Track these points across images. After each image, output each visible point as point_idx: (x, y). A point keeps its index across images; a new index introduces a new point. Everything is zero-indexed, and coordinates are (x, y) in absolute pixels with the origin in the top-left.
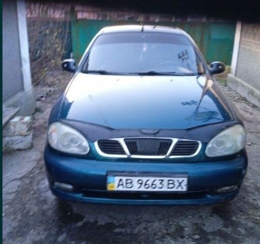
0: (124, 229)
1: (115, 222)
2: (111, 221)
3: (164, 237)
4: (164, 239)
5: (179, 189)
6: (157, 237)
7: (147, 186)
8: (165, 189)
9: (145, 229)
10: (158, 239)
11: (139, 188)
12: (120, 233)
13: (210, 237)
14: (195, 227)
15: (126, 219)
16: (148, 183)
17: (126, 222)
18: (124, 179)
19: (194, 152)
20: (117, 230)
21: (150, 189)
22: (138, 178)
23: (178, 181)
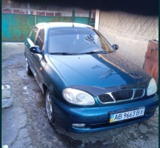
0: (107, 142)
1: (99, 139)
2: (98, 140)
3: (128, 141)
4: (129, 142)
5: (141, 115)
6: (125, 142)
7: (128, 116)
8: (135, 116)
9: (117, 139)
10: (126, 143)
11: (124, 118)
12: (107, 145)
13: (147, 135)
14: (137, 132)
15: (104, 137)
16: (128, 115)
17: (105, 138)
18: (118, 114)
19: (143, 94)
20: (104, 144)
21: (129, 118)
22: (124, 113)
23: (141, 110)
